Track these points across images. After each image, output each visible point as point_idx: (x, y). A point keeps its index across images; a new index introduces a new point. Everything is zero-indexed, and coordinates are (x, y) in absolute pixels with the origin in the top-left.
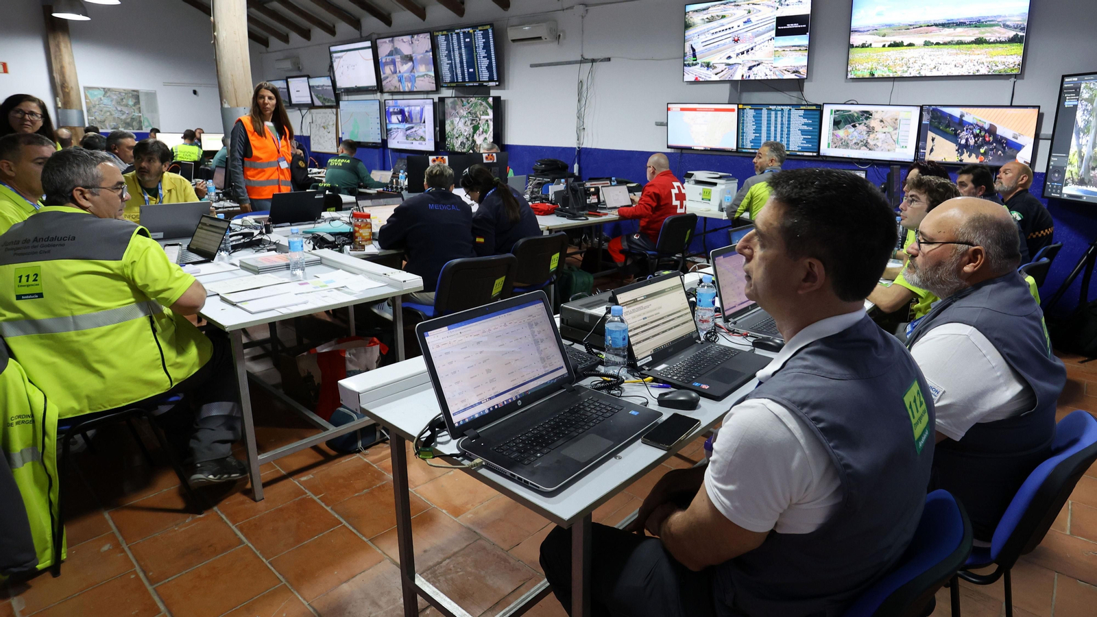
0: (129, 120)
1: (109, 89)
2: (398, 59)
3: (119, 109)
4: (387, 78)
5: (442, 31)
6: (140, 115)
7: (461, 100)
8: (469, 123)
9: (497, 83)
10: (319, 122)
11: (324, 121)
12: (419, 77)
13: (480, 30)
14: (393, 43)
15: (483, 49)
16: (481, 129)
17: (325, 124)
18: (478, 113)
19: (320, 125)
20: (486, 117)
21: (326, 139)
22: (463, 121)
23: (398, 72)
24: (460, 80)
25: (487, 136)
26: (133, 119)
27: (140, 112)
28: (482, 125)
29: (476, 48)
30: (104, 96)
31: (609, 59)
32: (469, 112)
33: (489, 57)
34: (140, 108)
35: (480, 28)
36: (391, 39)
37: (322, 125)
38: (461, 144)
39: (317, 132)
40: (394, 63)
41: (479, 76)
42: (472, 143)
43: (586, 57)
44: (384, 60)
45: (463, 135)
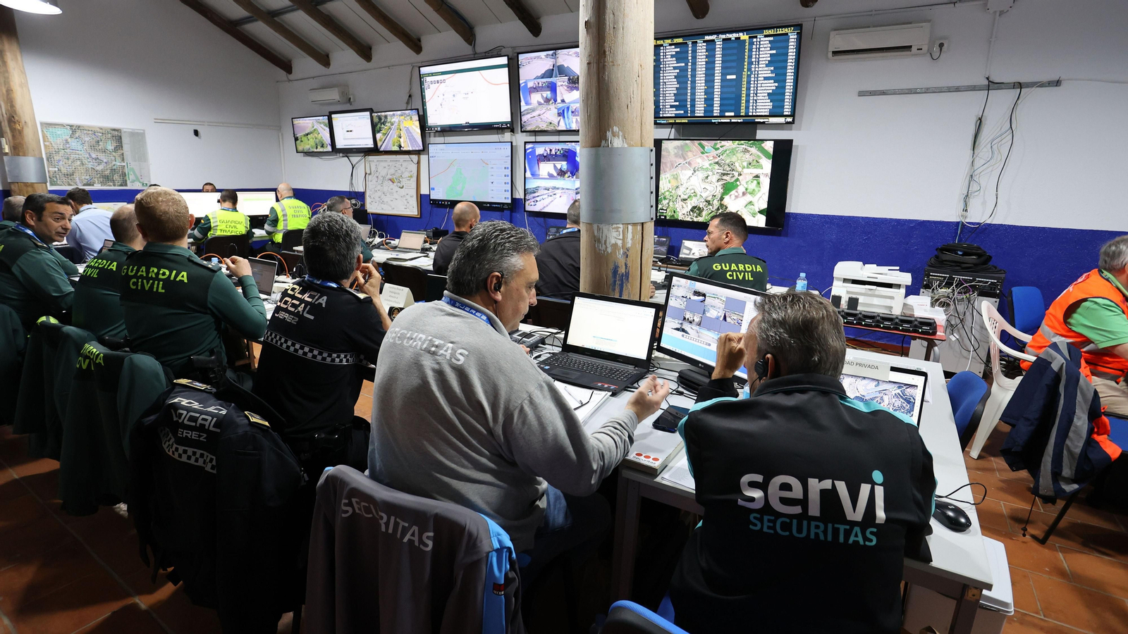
0: (108, 172)
1: (79, 127)
2: (561, 82)
3: (94, 156)
4: (533, 110)
5: (672, 38)
6: (124, 164)
7: (700, 144)
8: (714, 178)
9: (790, 120)
10: (383, 173)
11: (392, 171)
13: (766, 36)
14: (556, 58)
15: (767, 66)
16: (741, 189)
17: (397, 175)
18: (737, 164)
19: (384, 177)
20: (756, 171)
21: (396, 196)
22: (701, 175)
23: (559, 100)
24: (700, 111)
25: (754, 200)
26: (113, 171)
27: (123, 160)
28: (743, 182)
29: (750, 63)
30: (71, 137)
31: (1057, 83)
32: (717, 163)
33: (780, 77)
34: (123, 154)
35: (767, 32)
36: (551, 52)
37: (389, 177)
38: (692, 210)
39: (379, 187)
40: (553, 88)
41: (747, 108)
42: (718, 209)
43: (996, 79)
44: (530, 85)
45: (698, 196)
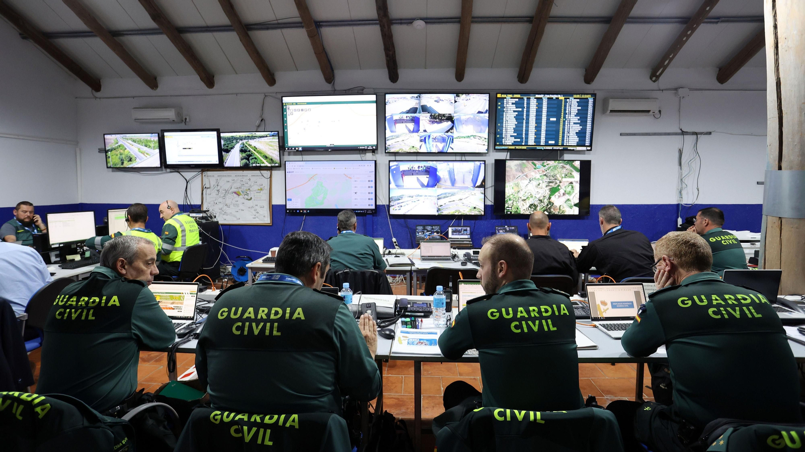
2: (424, 118)
4: (397, 137)
5: (513, 94)
7: (533, 163)
8: (544, 185)
9: (589, 148)
10: (227, 186)
11: (238, 185)
12: (458, 137)
13: (575, 98)
14: (419, 100)
15: (575, 116)
16: (562, 191)
17: (244, 188)
18: (558, 176)
19: (227, 191)
20: (570, 180)
21: (241, 207)
22: (535, 183)
23: (421, 129)
24: (531, 142)
25: (571, 197)
28: (563, 187)
29: (565, 114)
31: (710, 133)
32: (545, 175)
33: (583, 122)
35: (575, 96)
36: (416, 95)
37: (234, 190)
38: (530, 207)
39: (220, 200)
40: (416, 121)
41: (563, 140)
42: (548, 205)
43: (684, 130)
44: (396, 117)
45: (534, 197)
